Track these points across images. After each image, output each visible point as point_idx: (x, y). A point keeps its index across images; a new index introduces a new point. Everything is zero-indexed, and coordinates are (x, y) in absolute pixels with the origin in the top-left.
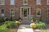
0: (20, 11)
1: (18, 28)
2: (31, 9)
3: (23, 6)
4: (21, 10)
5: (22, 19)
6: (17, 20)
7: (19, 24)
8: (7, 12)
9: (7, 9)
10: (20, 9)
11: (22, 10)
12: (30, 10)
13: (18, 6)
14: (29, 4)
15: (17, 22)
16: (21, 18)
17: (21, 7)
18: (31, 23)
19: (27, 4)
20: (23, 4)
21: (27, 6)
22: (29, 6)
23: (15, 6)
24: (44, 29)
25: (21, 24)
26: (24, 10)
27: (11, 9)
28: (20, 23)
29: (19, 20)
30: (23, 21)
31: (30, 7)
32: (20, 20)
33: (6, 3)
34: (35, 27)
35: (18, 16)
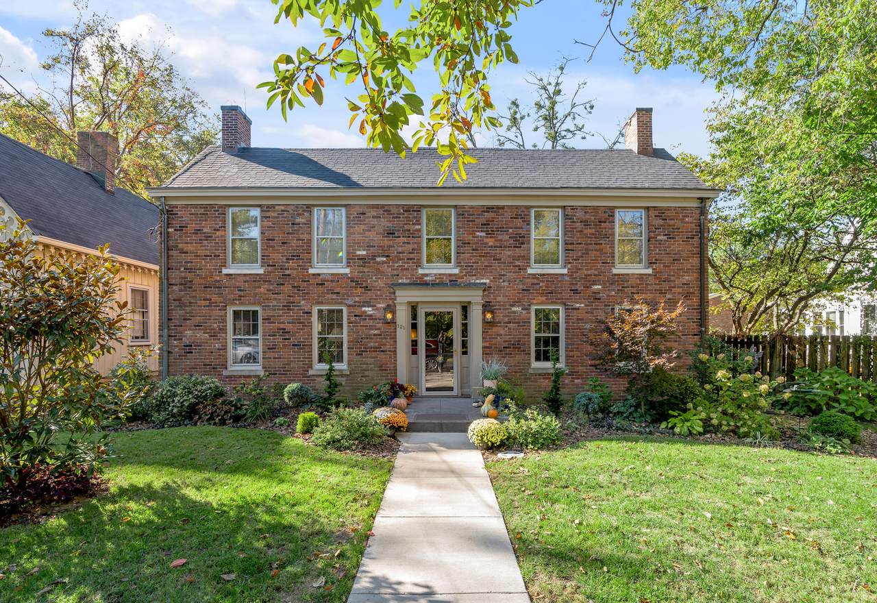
0: (393, 322)
1: (393, 451)
2: (487, 307)
3: (422, 284)
4: (403, 316)
5: (410, 396)
6: (382, 404)
7: (396, 430)
8: (284, 331)
9: (287, 307)
10: (391, 308)
11: (414, 317)
12: (476, 314)
13: (381, 283)
14: (468, 269)
15: (381, 413)
16: (402, 388)
17: (404, 297)
18: (469, 424)
19: (452, 269)
20: (419, 265)
21: (452, 282)
22: (470, 286)
23: (356, 282)
24: (543, 447)
25: (412, 428)
26: (428, 314)
27: (315, 310)
28: (402, 419)
29: (395, 401)
30: (424, 407)
31: (476, 298)
32: (401, 401)
33: (277, 257)
34: (497, 440)
35: (382, 368)
